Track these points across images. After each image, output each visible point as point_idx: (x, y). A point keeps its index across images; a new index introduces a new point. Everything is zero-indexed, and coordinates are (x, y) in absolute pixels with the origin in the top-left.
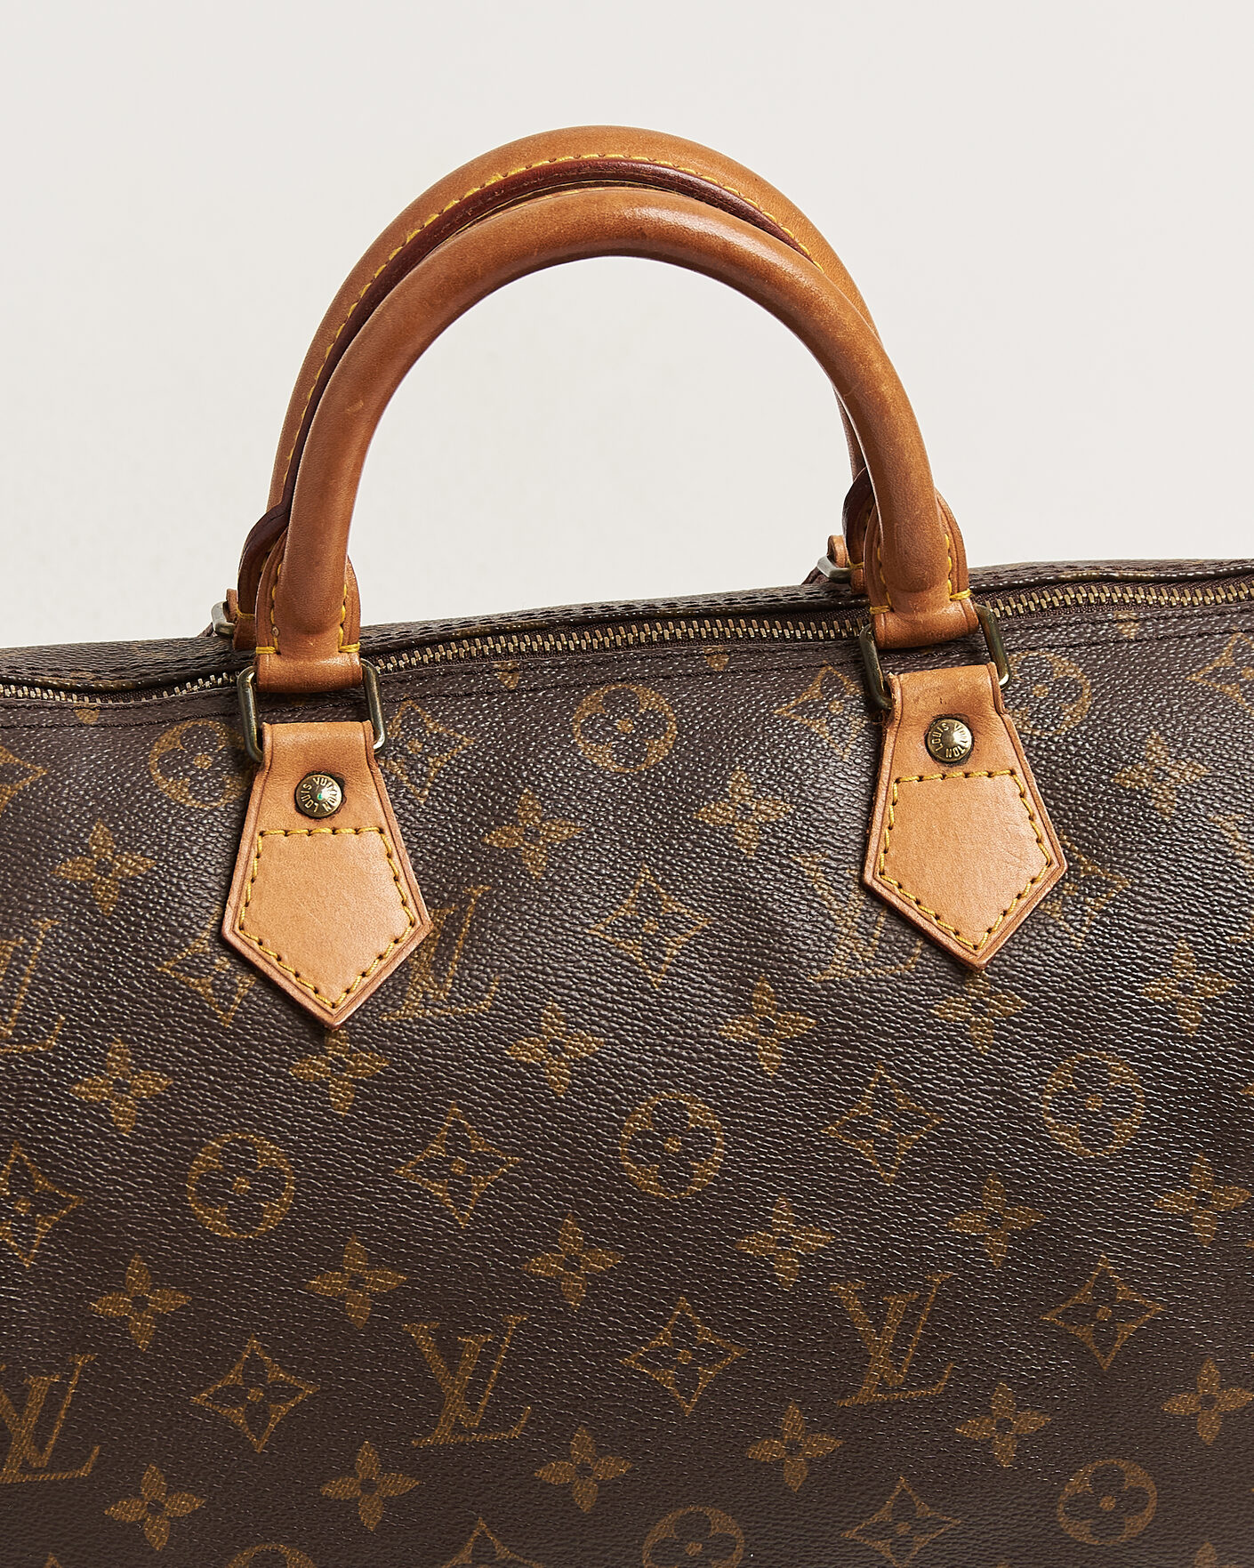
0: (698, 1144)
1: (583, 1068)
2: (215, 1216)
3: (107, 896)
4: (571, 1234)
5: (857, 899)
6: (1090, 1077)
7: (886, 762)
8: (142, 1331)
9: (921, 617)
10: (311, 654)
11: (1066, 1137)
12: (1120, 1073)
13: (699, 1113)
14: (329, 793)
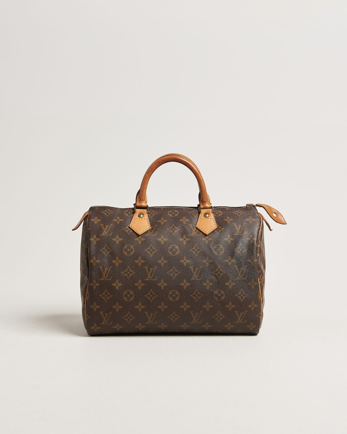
0: (176, 250)
1: (165, 242)
2: (126, 253)
3: (118, 223)
4: (162, 259)
5: (195, 228)
6: (218, 247)
7: (200, 216)
8: (117, 265)
9: (205, 205)
10: (142, 203)
11: (216, 253)
12: (222, 247)
13: (177, 247)
14: (142, 216)
